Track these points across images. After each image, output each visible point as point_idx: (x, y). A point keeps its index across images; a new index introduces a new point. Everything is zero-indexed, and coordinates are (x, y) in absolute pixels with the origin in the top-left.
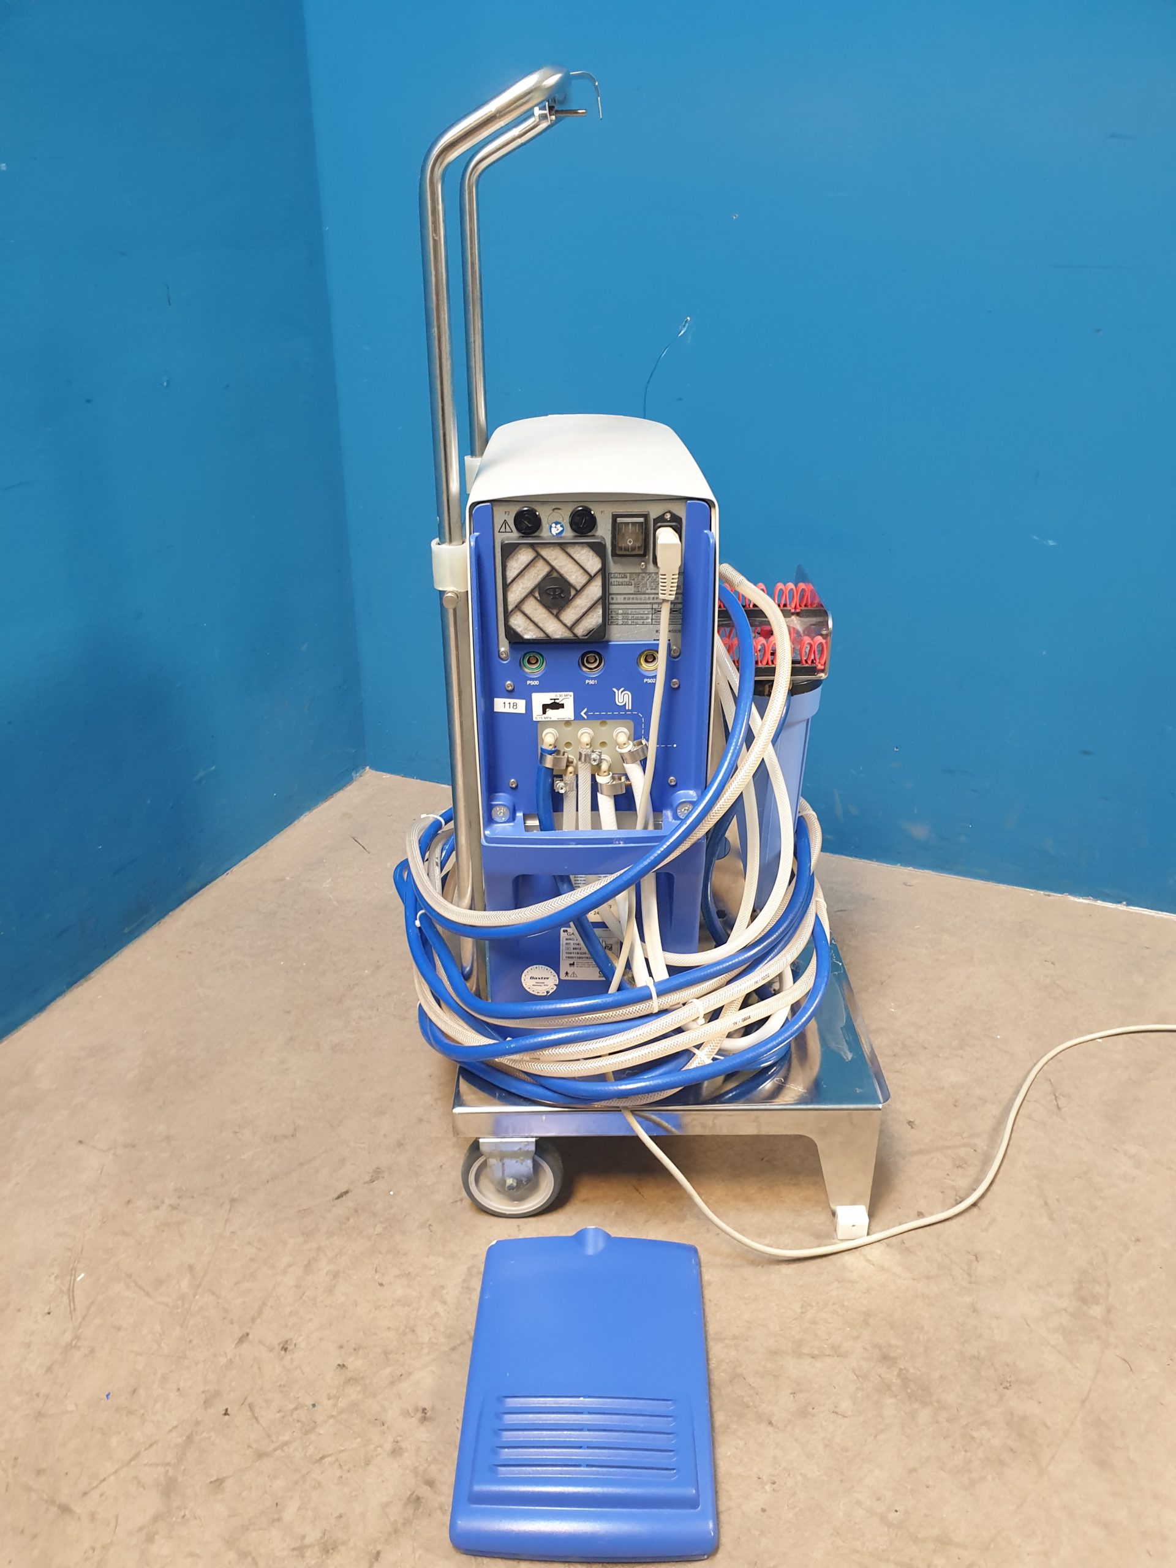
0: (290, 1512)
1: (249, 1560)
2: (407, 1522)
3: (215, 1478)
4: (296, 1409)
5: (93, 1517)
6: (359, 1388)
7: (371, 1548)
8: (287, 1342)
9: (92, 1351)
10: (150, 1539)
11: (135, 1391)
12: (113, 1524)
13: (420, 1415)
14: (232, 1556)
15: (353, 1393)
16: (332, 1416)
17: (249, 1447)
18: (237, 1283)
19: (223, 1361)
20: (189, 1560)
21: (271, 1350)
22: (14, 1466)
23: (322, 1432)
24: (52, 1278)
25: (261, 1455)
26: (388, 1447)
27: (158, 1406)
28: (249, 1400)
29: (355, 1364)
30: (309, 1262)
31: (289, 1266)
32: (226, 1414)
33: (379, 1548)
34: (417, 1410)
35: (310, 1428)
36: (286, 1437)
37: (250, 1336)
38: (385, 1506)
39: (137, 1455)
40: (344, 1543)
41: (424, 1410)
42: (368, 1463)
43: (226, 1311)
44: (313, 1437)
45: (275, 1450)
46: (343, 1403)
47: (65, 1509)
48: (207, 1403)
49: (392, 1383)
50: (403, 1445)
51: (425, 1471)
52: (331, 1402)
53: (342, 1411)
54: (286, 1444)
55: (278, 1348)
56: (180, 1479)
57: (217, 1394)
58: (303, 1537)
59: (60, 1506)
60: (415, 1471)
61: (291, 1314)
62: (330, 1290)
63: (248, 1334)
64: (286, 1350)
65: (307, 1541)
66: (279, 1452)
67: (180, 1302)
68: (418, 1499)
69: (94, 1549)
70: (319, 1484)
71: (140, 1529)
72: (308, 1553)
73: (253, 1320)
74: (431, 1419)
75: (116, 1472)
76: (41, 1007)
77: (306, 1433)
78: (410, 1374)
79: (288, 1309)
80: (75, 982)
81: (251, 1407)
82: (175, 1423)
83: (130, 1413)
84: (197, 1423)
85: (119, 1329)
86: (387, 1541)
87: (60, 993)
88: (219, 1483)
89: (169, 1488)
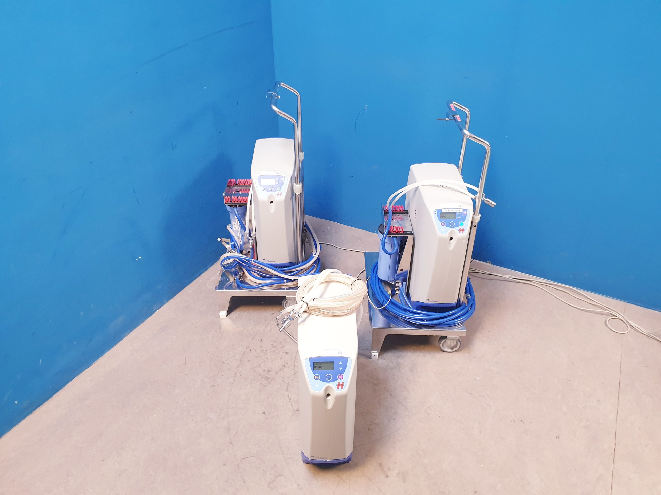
0: (262, 366)
1: (255, 372)
2: (282, 369)
3: (249, 360)
4: (263, 351)
5: (228, 364)
6: (275, 348)
7: (276, 372)
8: (261, 340)
9: (225, 338)
10: (238, 367)
11: (233, 345)
12: (231, 365)
13: (286, 353)
14: (252, 371)
15: (274, 349)
16: (270, 352)
17: (255, 356)
18: (252, 329)
19: (250, 342)
20: (245, 371)
21: (259, 340)
22: (213, 355)
23: (268, 354)
24: (216, 325)
25: (257, 357)
26: (280, 357)
27: (238, 348)
28: (255, 348)
29: (274, 344)
30: (266, 326)
31: (262, 326)
32: (250, 350)
33: (277, 372)
34: (286, 352)
35: (266, 354)
36: (261, 355)
37: (255, 338)
38: (279, 366)
39: (235, 355)
40: (271, 371)
41: (287, 352)
42: (276, 360)
43: (250, 333)
44: (266, 355)
45: (259, 356)
46: (272, 350)
47: (223, 362)
48: (247, 348)
49: (281, 348)
50: (283, 357)
51: (286, 362)
52: (270, 350)
53: (271, 352)
54: (261, 356)
55: (260, 341)
56: (243, 359)
57: (249, 347)
58: (264, 369)
59: (222, 362)
60: (285, 362)
61: (262, 335)
62: (270, 331)
63: (254, 338)
64: (261, 341)
65: (265, 370)
66: (260, 357)
67: (241, 331)
68: (285, 366)
69: (228, 368)
70: (267, 362)
71: (236, 366)
72: (265, 372)
73: (255, 335)
74: (288, 354)
75: (231, 358)
76: (206, 270)
77: (265, 354)
78: (285, 346)
79: (262, 334)
80: (214, 263)
81: (255, 349)
82: (241, 351)
83: (233, 349)
84: (245, 351)
85: (230, 335)
86: (279, 371)
87: (210, 266)
88: (250, 361)
89: (241, 361)
